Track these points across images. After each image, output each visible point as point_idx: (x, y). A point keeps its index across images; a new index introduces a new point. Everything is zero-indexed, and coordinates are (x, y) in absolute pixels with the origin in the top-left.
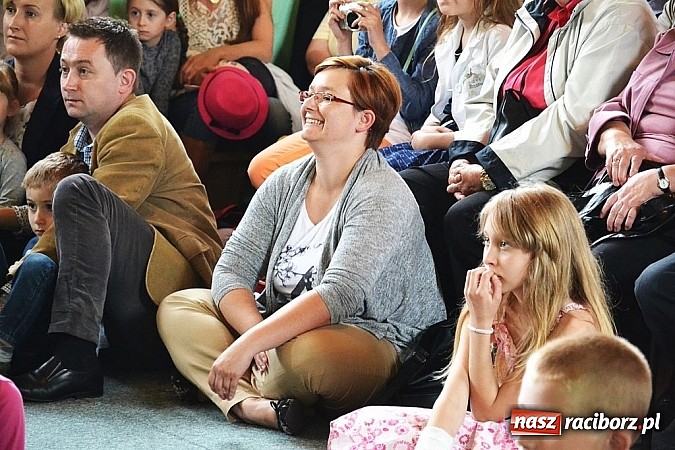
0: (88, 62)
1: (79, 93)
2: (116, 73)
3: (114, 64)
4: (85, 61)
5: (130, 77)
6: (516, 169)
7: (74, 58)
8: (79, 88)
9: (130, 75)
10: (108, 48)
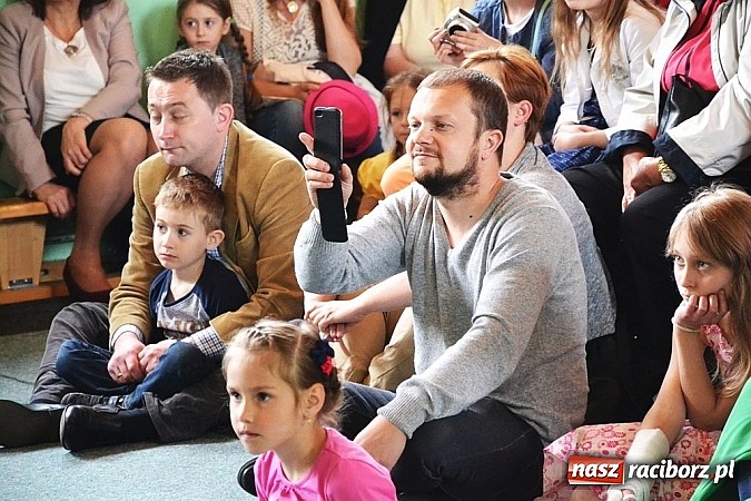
0: (182, 104)
1: (177, 139)
2: (213, 111)
3: (209, 101)
4: (179, 104)
5: (226, 112)
6: (700, 156)
7: (165, 102)
8: (176, 134)
9: (227, 109)
10: (199, 87)
